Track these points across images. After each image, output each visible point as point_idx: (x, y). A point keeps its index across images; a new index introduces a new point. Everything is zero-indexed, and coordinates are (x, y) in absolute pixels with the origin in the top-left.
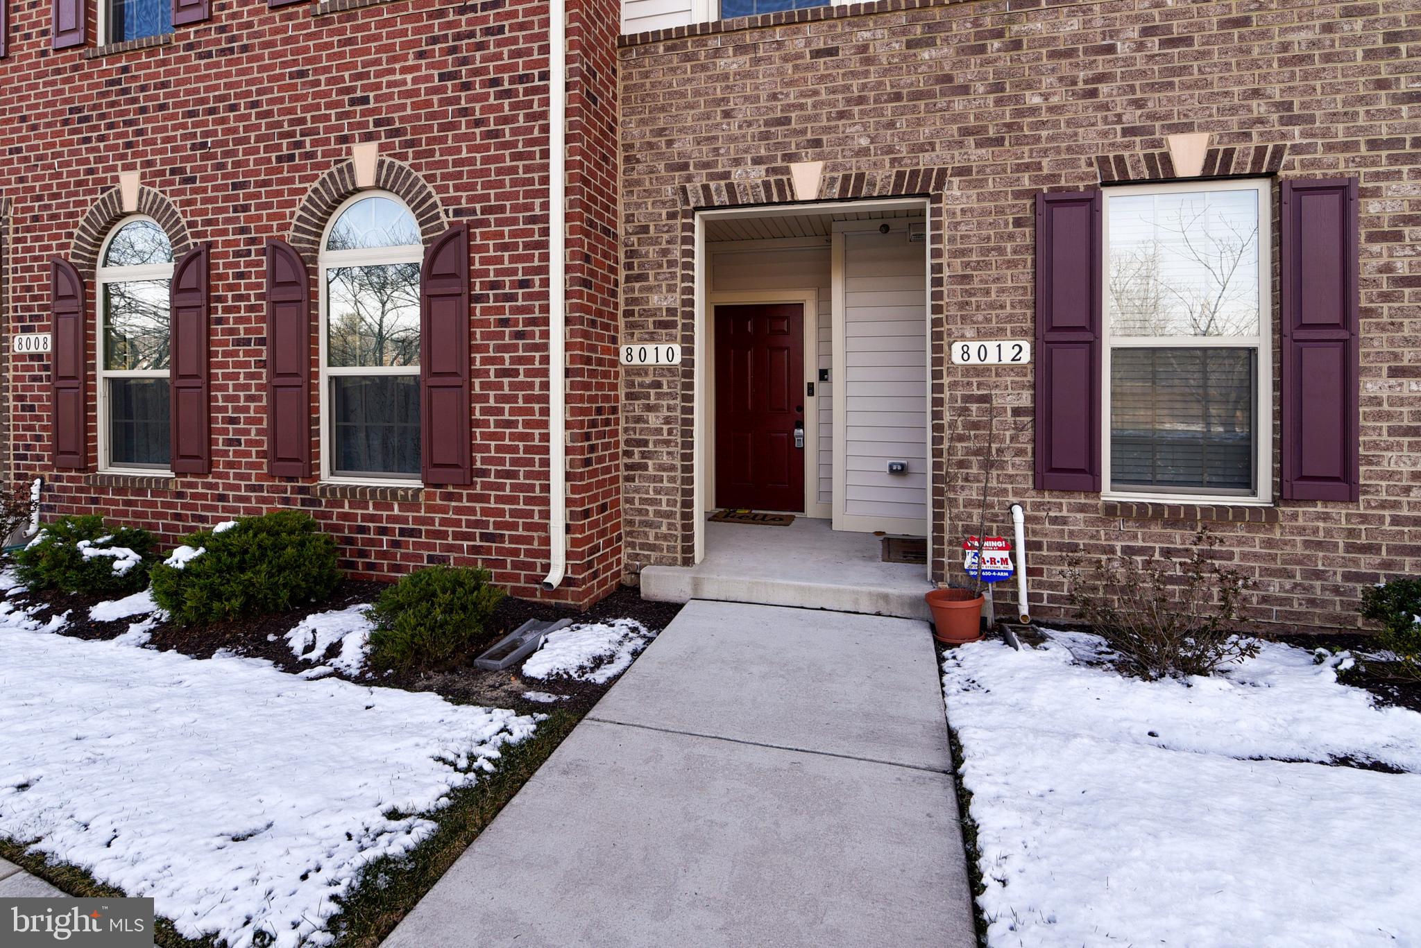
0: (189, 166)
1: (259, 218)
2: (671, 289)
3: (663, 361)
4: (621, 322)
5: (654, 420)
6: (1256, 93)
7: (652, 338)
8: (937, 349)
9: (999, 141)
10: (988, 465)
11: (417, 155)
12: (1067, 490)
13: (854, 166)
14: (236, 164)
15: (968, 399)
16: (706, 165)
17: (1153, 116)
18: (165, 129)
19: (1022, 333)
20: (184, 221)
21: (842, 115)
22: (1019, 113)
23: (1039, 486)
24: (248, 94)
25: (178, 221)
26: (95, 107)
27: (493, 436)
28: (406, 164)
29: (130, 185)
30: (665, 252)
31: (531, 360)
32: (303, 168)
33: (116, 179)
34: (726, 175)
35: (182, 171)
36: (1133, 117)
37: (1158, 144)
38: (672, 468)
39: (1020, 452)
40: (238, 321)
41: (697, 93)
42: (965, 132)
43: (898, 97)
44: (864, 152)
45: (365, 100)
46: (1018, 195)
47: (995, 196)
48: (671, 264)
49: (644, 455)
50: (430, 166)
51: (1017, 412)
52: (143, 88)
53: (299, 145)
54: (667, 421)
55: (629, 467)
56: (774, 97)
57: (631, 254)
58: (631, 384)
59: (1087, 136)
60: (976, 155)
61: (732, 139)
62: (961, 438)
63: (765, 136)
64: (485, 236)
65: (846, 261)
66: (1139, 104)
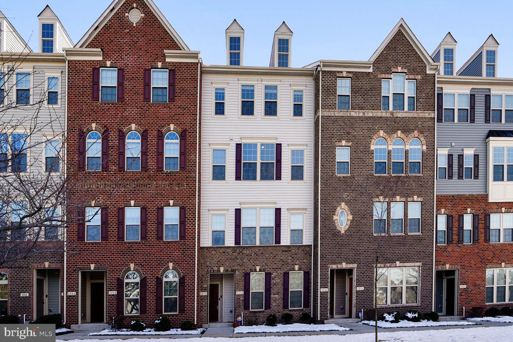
0: (143, 264)
1: (155, 273)
2: (206, 284)
3: (205, 295)
4: (200, 289)
5: (204, 303)
6: (264, 262)
7: (204, 292)
8: (235, 292)
9: (241, 266)
10: (240, 307)
11: (178, 265)
12: (247, 310)
13: (227, 268)
14: (151, 264)
15: (238, 299)
16: (210, 267)
17: (255, 264)
18: (139, 257)
19: (243, 290)
20: (142, 273)
21: (226, 261)
22: (243, 262)
23: (244, 310)
24: (153, 253)
25: (141, 273)
26: (125, 252)
27: (187, 306)
28: (176, 266)
29: (132, 266)
30: (205, 279)
31: (192, 295)
32: (162, 266)
33: (130, 265)
34: (213, 268)
35: (142, 264)
36: (253, 264)
37: (255, 267)
38: (206, 310)
39: (242, 305)
40: (151, 289)
41: (210, 256)
42: (238, 264)
43: (231, 259)
44: (228, 266)
45: (171, 256)
46: (243, 273)
47: (241, 273)
48: (206, 281)
49: (202, 308)
50: (180, 267)
51: (242, 300)
52: (135, 250)
53: (161, 262)
54: (205, 303)
55: (200, 310)
56: (218, 258)
57: (201, 279)
58: (201, 298)
59: (249, 266)
60: (239, 267)
61: (214, 263)
62: (237, 304)
63: (217, 263)
64: (187, 277)
65: (225, 278)
66: (254, 262)
